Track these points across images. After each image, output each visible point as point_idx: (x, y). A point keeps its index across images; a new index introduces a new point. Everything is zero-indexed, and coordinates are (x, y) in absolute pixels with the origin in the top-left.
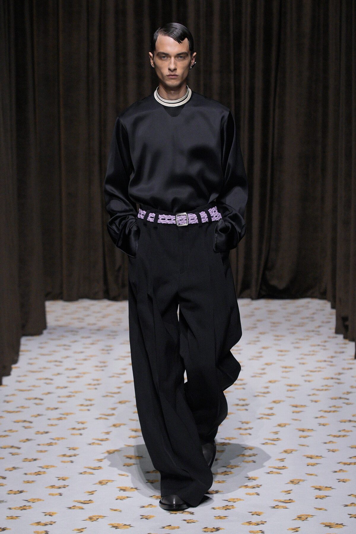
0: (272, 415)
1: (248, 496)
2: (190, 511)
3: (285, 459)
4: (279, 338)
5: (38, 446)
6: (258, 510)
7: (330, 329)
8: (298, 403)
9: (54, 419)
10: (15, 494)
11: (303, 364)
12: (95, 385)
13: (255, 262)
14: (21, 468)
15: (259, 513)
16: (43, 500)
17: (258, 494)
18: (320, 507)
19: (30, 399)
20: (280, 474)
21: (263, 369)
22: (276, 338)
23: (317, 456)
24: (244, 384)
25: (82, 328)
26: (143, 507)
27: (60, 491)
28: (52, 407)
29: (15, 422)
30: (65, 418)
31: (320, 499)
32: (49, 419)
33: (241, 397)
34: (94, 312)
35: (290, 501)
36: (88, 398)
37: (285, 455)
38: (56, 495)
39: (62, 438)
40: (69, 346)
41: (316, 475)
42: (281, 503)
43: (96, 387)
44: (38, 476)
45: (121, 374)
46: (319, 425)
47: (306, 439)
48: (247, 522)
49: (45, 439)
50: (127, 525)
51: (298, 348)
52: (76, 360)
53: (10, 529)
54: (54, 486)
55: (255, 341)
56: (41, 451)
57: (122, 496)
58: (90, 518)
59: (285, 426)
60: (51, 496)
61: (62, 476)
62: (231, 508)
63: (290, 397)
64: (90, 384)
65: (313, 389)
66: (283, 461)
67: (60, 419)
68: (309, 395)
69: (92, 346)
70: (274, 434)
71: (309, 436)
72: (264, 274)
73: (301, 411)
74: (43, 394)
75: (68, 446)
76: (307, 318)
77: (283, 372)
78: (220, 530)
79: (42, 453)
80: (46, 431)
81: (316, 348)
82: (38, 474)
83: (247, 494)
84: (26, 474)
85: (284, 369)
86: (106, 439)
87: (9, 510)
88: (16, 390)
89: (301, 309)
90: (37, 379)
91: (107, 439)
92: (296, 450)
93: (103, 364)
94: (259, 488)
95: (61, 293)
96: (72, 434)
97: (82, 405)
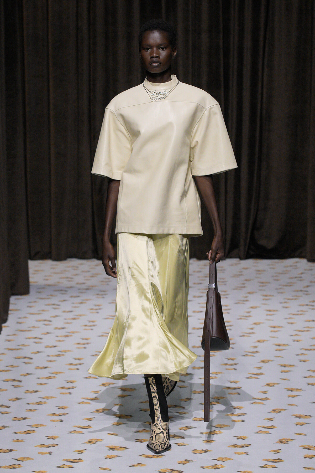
0: (260, 374)
1: (237, 455)
2: (180, 470)
3: (274, 418)
4: (267, 298)
5: (27, 405)
6: (247, 470)
8: (287, 363)
9: (43, 378)
10: (5, 453)
11: (292, 323)
12: (84, 344)
13: (243, 222)
14: (10, 427)
16: (33, 459)
17: (247, 454)
18: (309, 467)
19: (19, 358)
20: (269, 433)
21: (252, 329)
22: (265, 298)
23: (306, 416)
25: (71, 287)
26: (133, 466)
27: (49, 450)
28: (41, 366)
29: (4, 381)
30: (54, 377)
31: (309, 459)
32: (38, 378)
33: (230, 357)
34: (83, 271)
35: (279, 460)
36: (77, 357)
37: (273, 415)
38: (45, 453)
39: (52, 397)
40: (59, 305)
42: (270, 462)
43: (85, 346)
44: (28, 435)
46: (307, 384)
47: (295, 398)
49: (34, 398)
51: (286, 308)
52: (65, 319)
54: (44, 444)
55: (243, 301)
56: (31, 410)
57: (111, 455)
59: (274, 385)
60: (41, 455)
61: (51, 435)
63: (279, 357)
64: (79, 344)
65: (301, 349)
66: (272, 421)
68: (298, 355)
69: (81, 305)
70: (263, 393)
71: (298, 396)
72: (252, 233)
73: (290, 371)
74: (32, 353)
75: (58, 406)
76: (296, 277)
77: (271, 332)
79: (31, 412)
80: (35, 390)
81: (305, 308)
82: (27, 432)
83: (236, 453)
84: (15, 433)
85: (273, 329)
86: (96, 398)
88: (5, 349)
89: (289, 269)
90: (27, 338)
92: (285, 410)
93: (92, 324)
94: (248, 447)
95: (50, 252)
96: (61, 393)
97: (71, 364)
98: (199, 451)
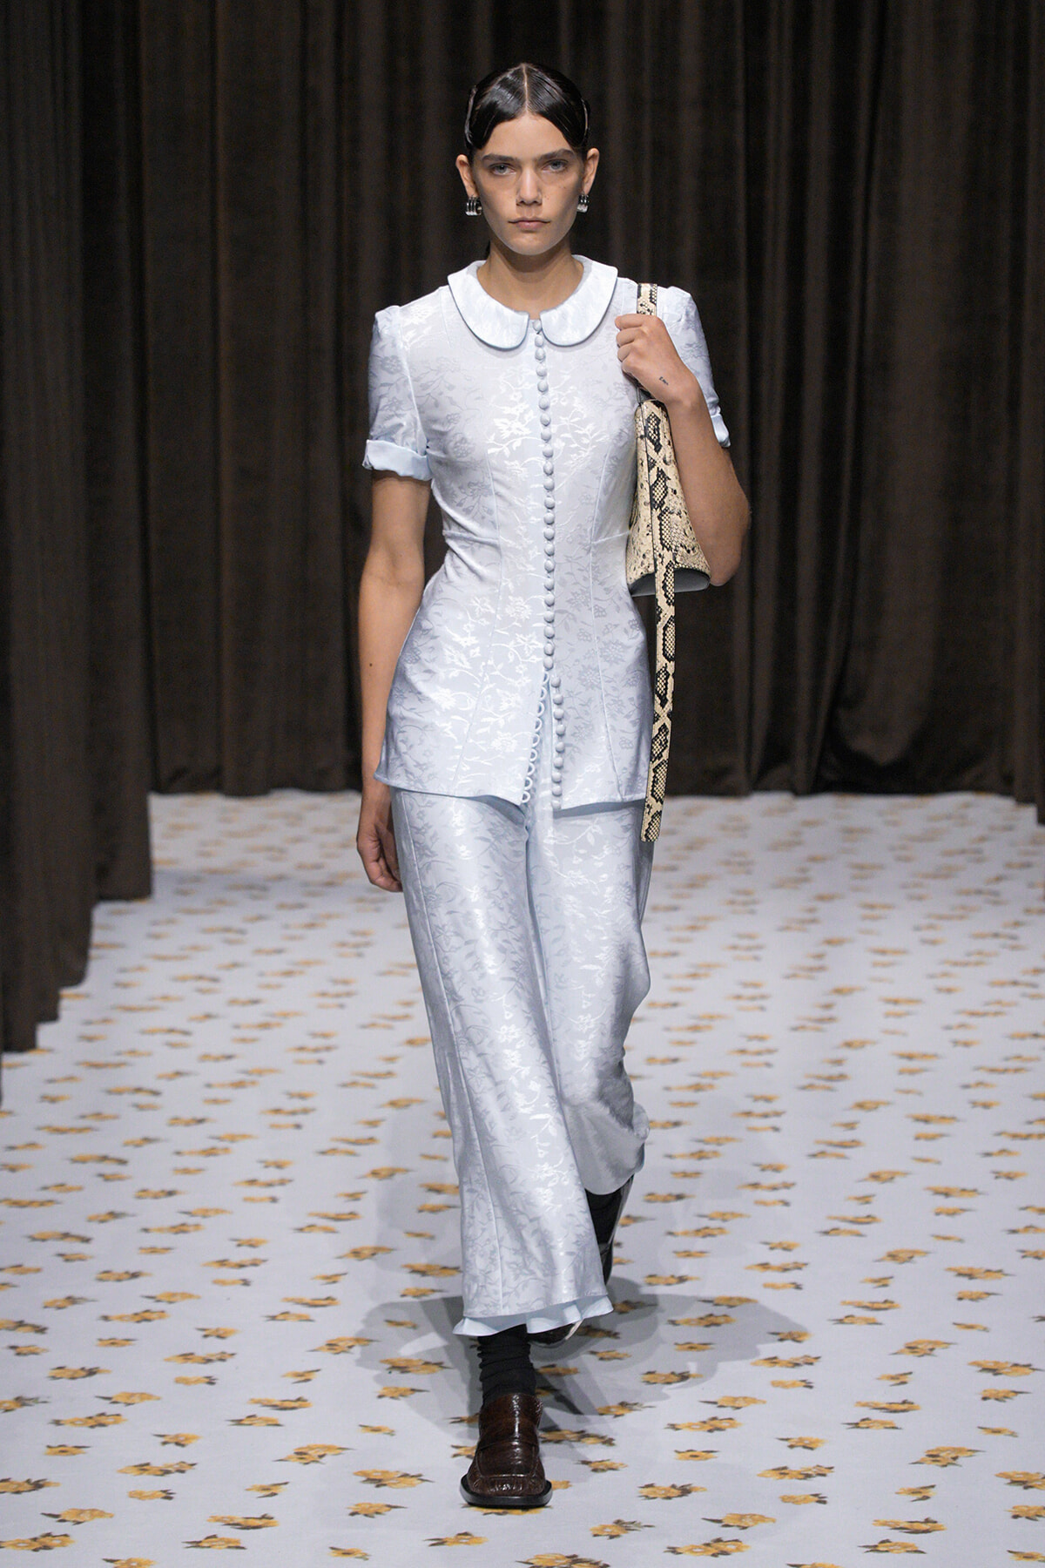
0: (854, 1144)
1: (779, 1390)
2: (604, 1435)
3: (891, 1278)
4: (876, 912)
5: (144, 1234)
6: (808, 1434)
7: (1031, 885)
8: (934, 1111)
9: (191, 1153)
10: (73, 1378)
11: (949, 991)
12: (316, 1050)
13: (804, 683)
14: (93, 1301)
15: (811, 1443)
16: (159, 1399)
17: (809, 1386)
18: (996, 1426)
19: (119, 1092)
20: (876, 1323)
21: (828, 1006)
22: (868, 912)
23: (989, 1271)
24: (770, 1051)
25: (280, 878)
26: (462, 1420)
27: (208, 1370)
28: (187, 1116)
29: (74, 1161)
30: (226, 1150)
31: (997, 1402)
32: (178, 1153)
33: (759, 1092)
34: (317, 830)
35: (906, 1406)
36: (297, 1089)
37: (890, 1268)
38: (197, 1381)
39: (218, 1211)
40: (241, 932)
41: (985, 1329)
42: (878, 1411)
43: (323, 1055)
44: (144, 1324)
45: (395, 1018)
46: (994, 1175)
47: (957, 1217)
48: (774, 1470)
49: (165, 1213)
50: (412, 1474)
51: (933, 942)
52: (262, 974)
53: (57, 1484)
54: (192, 1354)
55: (803, 922)
56: (153, 1250)
57: (396, 1388)
58: (301, 1454)
59: (892, 1178)
60: (181, 1385)
61: (213, 1326)
62: (728, 1425)
63: (908, 1092)
64: (301, 1049)
65: (978, 1068)
66: (886, 1285)
67: (210, 1152)
68: (967, 1087)
69: (310, 933)
70: (860, 1202)
71: (964, 1210)
72: (832, 717)
73: (942, 1135)
74: (160, 1077)
75: (238, 1236)
76: (963, 852)
77: (887, 1015)
78: (693, 1494)
79: (155, 1257)
80: (168, 1188)
81: (990, 945)
82: (143, 1317)
83: (775, 1384)
84: (106, 1318)
85: (891, 1008)
86: (351, 1213)
87: (53, 1426)
88: (78, 1064)
89: (943, 824)
90: (144, 1032)
91: (353, 1215)
92: (926, 1253)
93: (341, 988)
94: (810, 1367)
95: (218, 771)
96: (246, 1200)
97: (277, 1111)
98: (660, 1375)
